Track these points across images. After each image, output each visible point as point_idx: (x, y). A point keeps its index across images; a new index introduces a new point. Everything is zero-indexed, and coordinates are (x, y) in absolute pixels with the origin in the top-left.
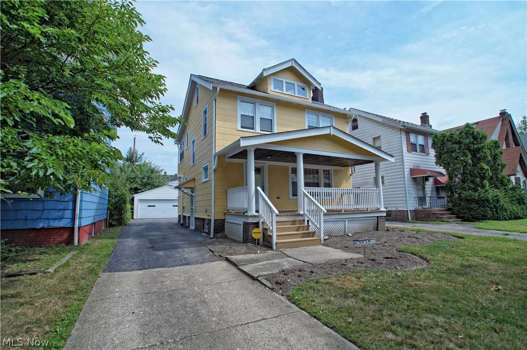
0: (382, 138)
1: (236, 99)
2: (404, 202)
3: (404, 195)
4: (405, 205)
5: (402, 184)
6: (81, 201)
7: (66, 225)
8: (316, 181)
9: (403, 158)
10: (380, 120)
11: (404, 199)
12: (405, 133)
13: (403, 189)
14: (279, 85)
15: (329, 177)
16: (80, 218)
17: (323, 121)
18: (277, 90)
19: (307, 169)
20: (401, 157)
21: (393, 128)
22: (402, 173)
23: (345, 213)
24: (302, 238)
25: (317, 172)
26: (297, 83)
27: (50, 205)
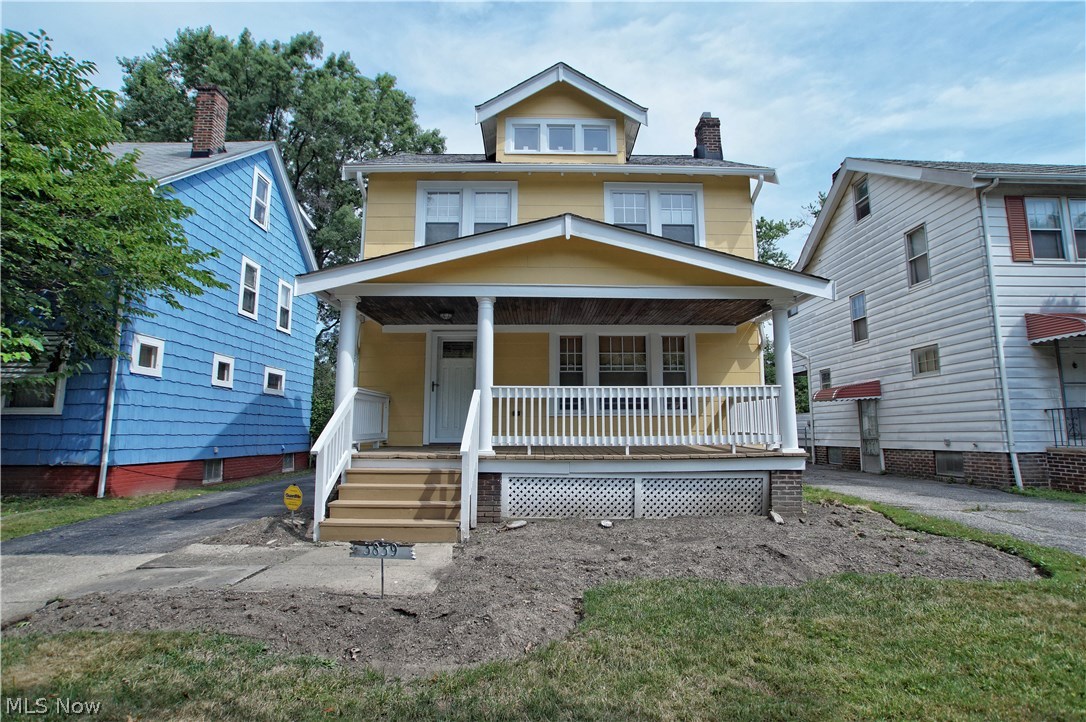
0: (928, 228)
1: (414, 190)
2: (998, 426)
3: (995, 403)
4: (999, 435)
5: (989, 368)
6: (115, 420)
7: (92, 461)
8: (636, 368)
9: (989, 285)
10: (916, 175)
11: (996, 414)
12: (1001, 202)
13: (992, 382)
14: (528, 136)
15: (682, 357)
16: (112, 450)
17: (665, 206)
18: (526, 150)
19: (607, 338)
20: (982, 280)
21: (957, 191)
22: (988, 330)
23: (635, 456)
24: (416, 518)
25: (642, 343)
26: (579, 123)
27: (72, 427)
